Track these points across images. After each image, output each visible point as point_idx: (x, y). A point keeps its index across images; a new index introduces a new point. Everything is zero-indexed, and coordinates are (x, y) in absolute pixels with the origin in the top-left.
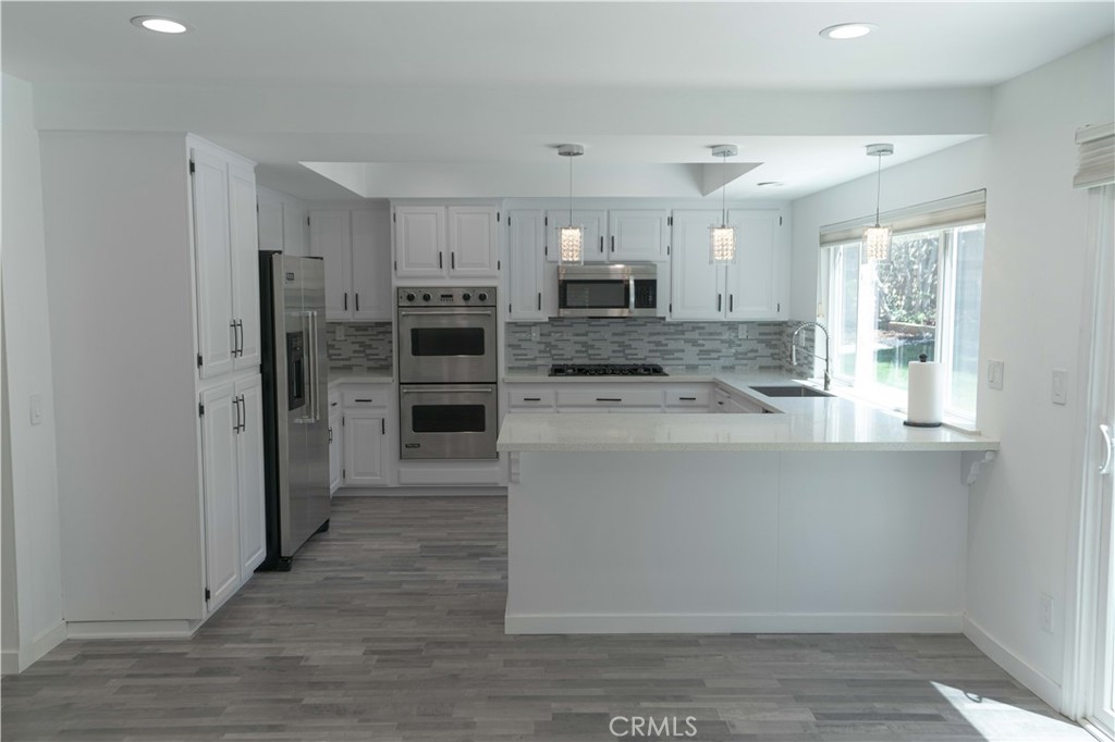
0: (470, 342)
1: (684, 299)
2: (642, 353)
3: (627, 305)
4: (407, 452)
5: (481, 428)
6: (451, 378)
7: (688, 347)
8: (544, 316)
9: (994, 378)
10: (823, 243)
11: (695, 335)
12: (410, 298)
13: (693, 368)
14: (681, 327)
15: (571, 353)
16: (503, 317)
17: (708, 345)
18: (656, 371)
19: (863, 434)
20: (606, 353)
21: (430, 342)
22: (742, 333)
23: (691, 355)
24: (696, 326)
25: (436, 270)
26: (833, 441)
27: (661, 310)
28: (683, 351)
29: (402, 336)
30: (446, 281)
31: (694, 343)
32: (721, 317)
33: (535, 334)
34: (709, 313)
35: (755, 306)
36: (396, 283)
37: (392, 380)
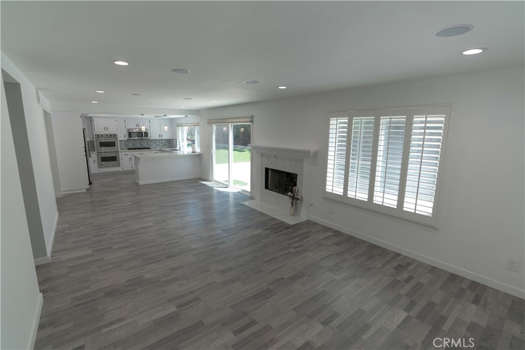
0: (112, 144)
1: (154, 135)
2: (145, 145)
3: (143, 136)
4: (100, 166)
5: (116, 160)
6: (107, 151)
8: (126, 139)
9: (201, 146)
10: (177, 126)
11: (155, 142)
12: (99, 136)
13: (155, 148)
14: (152, 140)
15: (131, 146)
16: (118, 140)
17: (158, 144)
18: (149, 148)
19: (186, 153)
20: (138, 146)
21: (103, 144)
22: (164, 141)
23: (154, 145)
24: (155, 140)
25: (104, 131)
26: (181, 155)
27: (149, 137)
29: (97, 145)
30: (106, 133)
32: (160, 138)
33: (123, 142)
34: (158, 138)
35: (165, 137)
36: (95, 133)
37: (96, 152)
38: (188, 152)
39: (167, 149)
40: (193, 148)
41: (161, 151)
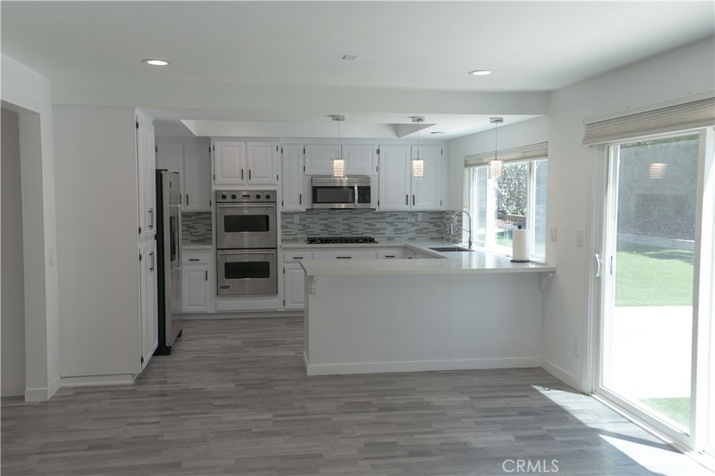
0: (259, 224)
1: (387, 198)
2: (361, 230)
3: (353, 202)
4: (220, 290)
5: (268, 276)
6: (247, 245)
7: (388, 227)
8: (303, 208)
9: (552, 237)
10: (466, 166)
11: (392, 220)
12: (224, 197)
13: (390, 239)
14: (383, 215)
15: (318, 231)
16: (280, 209)
17: (400, 226)
18: (371, 240)
19: (490, 265)
20: (339, 230)
21: (236, 224)
22: (420, 218)
23: (390, 231)
24: (393, 214)
25: (239, 180)
26: (474, 268)
27: (373, 205)
28: (385, 229)
29: (217, 223)
30: (246, 187)
31: (392, 224)
32: (408, 208)
33: (296, 219)
34: (403, 207)
35: (427, 202)
36: (215, 188)
37: (212, 247)
38: (498, 261)
39: (426, 247)
40: (519, 245)
41: (410, 252)
